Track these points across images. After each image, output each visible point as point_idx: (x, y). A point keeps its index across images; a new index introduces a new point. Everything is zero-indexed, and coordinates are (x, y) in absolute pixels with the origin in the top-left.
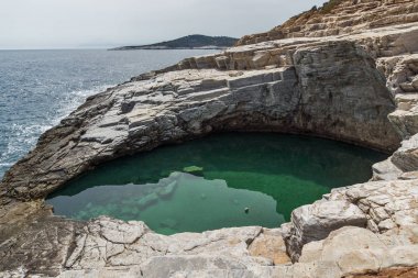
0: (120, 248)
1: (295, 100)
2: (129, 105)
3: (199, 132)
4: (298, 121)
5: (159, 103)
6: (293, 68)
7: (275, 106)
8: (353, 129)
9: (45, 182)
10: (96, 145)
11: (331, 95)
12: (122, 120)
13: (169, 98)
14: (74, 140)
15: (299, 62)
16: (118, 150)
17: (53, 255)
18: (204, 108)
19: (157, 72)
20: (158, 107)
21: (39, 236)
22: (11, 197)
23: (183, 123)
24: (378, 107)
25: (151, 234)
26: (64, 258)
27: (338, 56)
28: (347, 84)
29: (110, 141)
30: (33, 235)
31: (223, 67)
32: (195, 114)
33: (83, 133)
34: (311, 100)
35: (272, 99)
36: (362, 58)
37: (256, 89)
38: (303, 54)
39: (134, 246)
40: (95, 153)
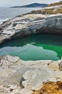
0: (12, 63)
2: (15, 24)
3: (35, 33)
5: (24, 24)
7: (59, 26)
10: (6, 35)
12: (13, 29)
13: (27, 22)
16: (12, 37)
18: (37, 26)
19: (24, 15)
20: (24, 25)
23: (31, 30)
25: (21, 60)
29: (10, 34)
31: (44, 13)
32: (34, 27)
33: (2, 32)
35: (58, 24)
37: (53, 20)
39: (16, 63)
40: (5, 38)
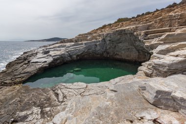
1: (105, 48)
2: (47, 52)
3: (75, 59)
4: (105, 55)
6: (104, 39)
7: (99, 50)
8: (121, 56)
9: (20, 77)
10: (39, 64)
11: (115, 46)
12: (48, 56)
13: (63, 48)
14: (25, 64)
15: (106, 37)
16: (50, 64)
17: (49, 99)
18: (77, 51)
20: (61, 51)
21: (33, 95)
22: (3, 85)
24: (129, 48)
26: (56, 99)
27: (119, 34)
28: (120, 43)
29: (45, 62)
30: (29, 95)
32: (74, 53)
33: (29, 62)
34: (109, 48)
35: (98, 48)
36: (127, 34)
37: (93, 45)
38: (108, 34)
39: (87, 88)
40: (41, 66)
